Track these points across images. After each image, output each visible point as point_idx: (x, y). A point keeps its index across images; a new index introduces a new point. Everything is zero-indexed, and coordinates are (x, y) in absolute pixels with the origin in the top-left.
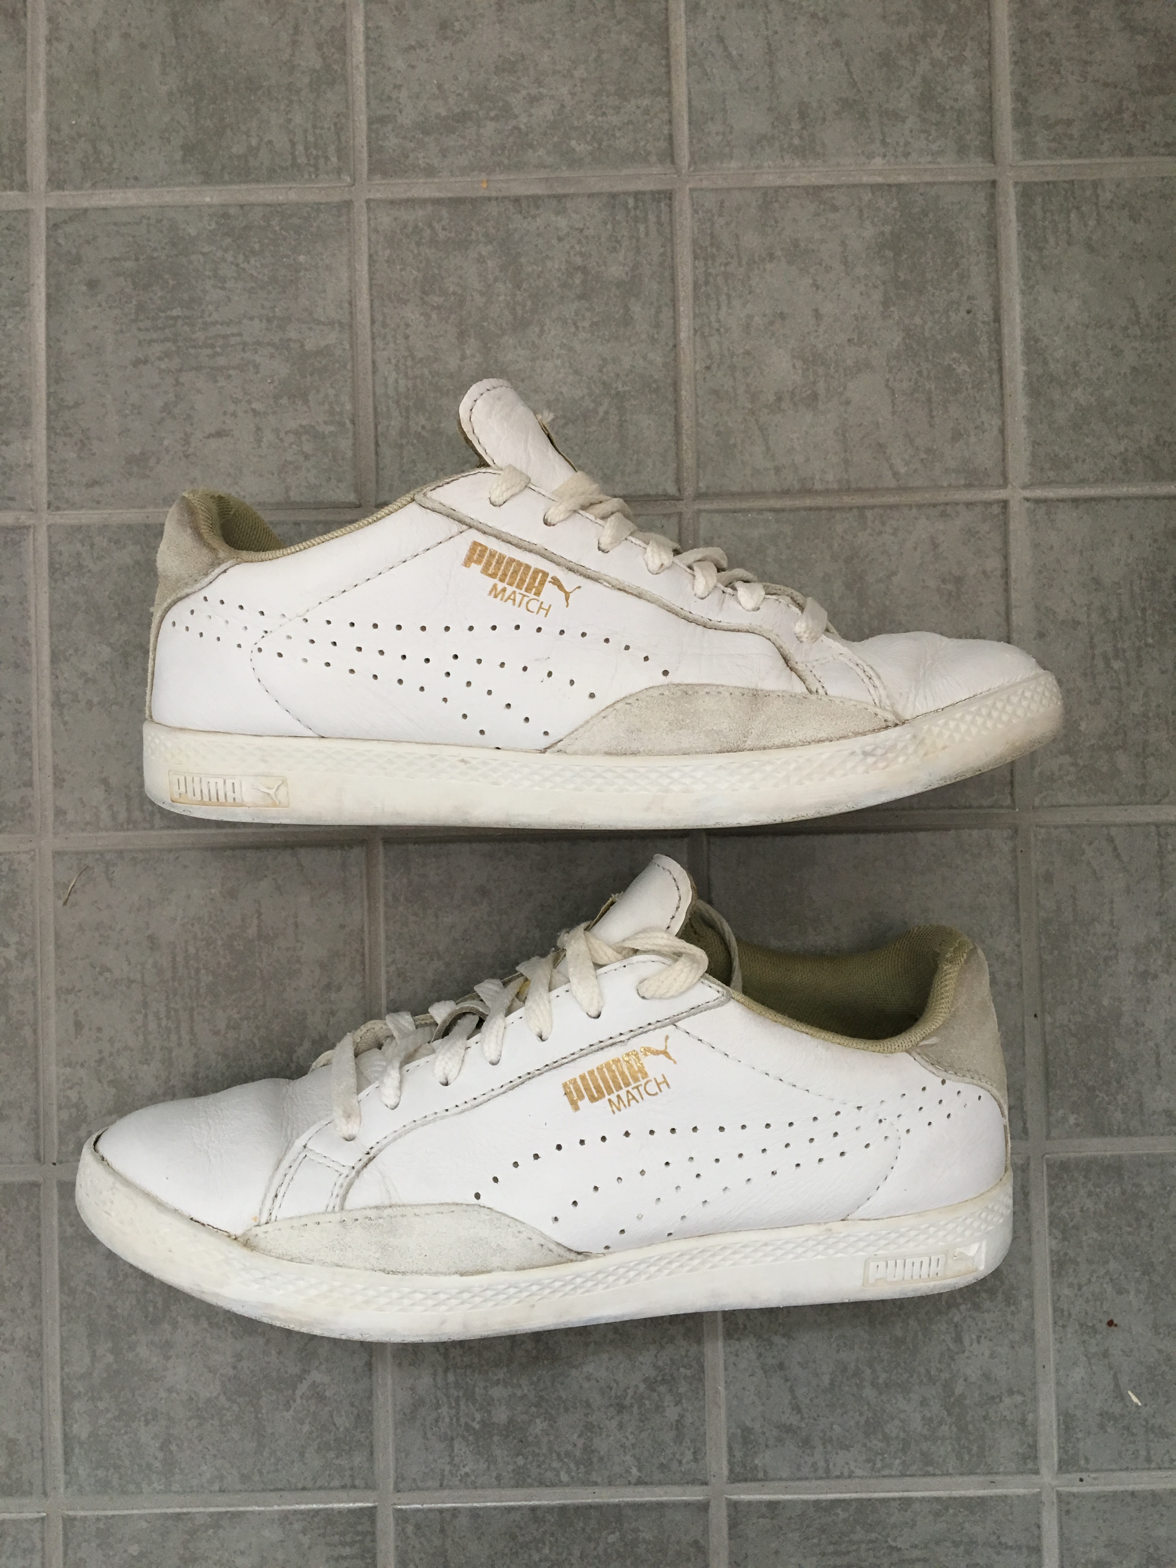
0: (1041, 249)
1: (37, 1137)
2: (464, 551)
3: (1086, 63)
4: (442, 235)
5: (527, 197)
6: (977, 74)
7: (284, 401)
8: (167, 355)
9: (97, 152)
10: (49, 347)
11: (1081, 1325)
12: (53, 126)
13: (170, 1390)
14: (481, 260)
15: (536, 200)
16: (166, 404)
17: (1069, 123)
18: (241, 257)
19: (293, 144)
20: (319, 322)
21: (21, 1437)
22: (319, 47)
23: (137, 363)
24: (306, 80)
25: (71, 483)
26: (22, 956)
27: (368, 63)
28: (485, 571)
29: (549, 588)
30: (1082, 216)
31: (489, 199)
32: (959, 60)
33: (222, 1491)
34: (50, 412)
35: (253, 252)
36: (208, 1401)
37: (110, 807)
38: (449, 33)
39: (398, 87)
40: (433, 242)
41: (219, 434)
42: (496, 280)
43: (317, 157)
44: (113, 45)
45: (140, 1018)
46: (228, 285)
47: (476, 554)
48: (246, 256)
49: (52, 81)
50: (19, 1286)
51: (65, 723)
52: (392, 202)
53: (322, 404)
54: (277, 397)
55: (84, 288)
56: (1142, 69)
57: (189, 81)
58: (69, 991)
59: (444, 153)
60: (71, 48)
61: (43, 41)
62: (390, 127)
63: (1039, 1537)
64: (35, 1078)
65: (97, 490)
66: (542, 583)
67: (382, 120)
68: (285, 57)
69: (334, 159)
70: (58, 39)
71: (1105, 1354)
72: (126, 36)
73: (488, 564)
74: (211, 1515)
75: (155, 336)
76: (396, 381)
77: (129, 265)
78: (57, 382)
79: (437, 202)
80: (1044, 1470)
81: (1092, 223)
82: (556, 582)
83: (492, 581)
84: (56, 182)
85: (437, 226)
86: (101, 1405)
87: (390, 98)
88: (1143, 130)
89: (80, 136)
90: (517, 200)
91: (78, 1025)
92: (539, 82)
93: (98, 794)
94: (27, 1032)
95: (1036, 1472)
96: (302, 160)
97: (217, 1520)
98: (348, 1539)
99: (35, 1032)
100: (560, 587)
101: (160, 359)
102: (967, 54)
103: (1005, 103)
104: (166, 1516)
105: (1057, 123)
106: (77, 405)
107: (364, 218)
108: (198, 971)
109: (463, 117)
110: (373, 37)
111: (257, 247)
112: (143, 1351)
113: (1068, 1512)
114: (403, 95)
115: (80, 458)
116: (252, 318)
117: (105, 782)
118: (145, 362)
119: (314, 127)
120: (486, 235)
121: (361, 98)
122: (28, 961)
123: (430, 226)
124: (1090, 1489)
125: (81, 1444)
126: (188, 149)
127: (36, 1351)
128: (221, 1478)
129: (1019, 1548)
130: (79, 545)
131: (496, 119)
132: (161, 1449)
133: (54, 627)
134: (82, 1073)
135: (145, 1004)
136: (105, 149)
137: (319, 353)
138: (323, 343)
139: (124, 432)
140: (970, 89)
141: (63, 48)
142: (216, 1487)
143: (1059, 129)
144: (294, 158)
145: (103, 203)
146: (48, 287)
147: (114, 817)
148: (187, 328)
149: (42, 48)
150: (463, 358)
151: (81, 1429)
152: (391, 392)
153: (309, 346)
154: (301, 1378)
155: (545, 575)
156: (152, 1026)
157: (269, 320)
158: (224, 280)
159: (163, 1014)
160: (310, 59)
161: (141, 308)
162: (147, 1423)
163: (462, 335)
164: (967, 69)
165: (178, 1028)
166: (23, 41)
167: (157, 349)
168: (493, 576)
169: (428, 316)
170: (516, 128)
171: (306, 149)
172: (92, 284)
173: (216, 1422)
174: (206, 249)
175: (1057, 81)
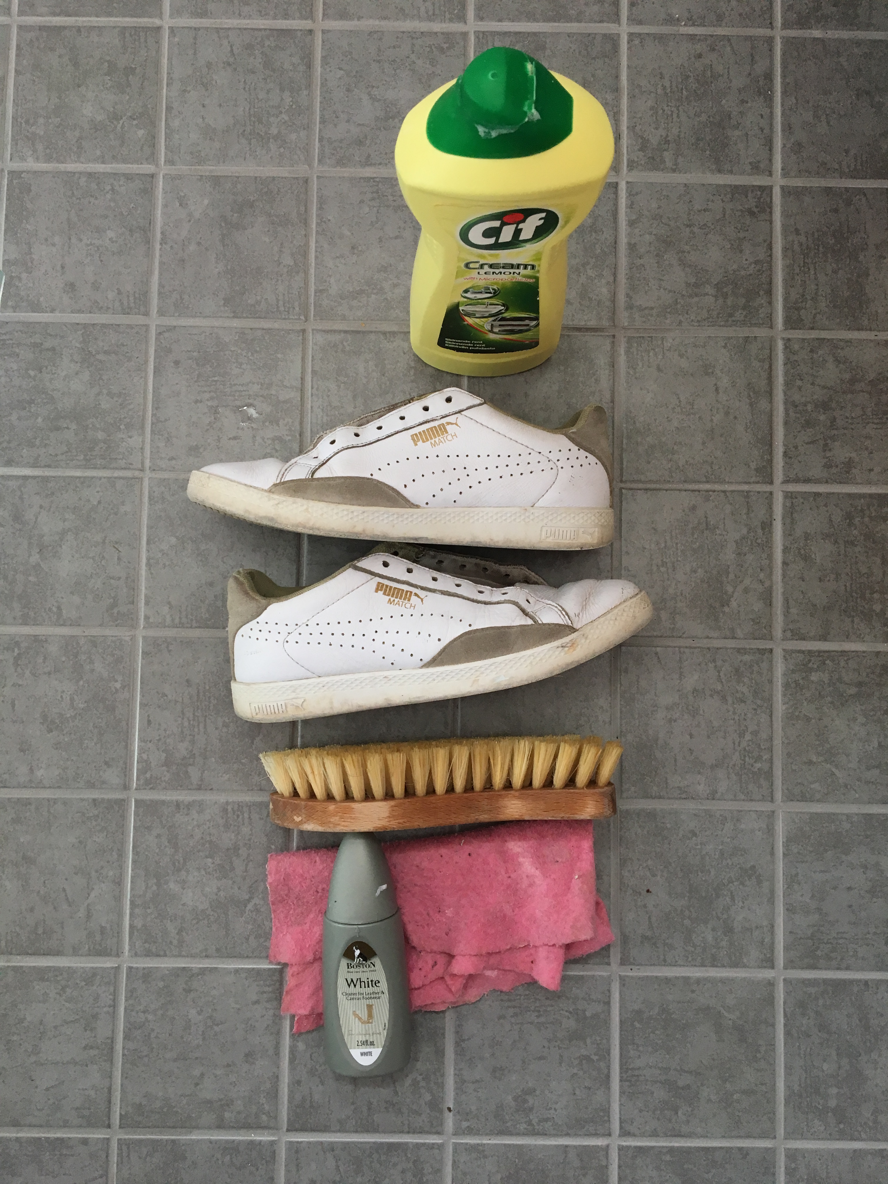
0: (635, 369)
1: (125, 776)
2: (374, 586)
3: (661, 280)
4: (348, 348)
5: (390, 332)
6: (608, 283)
7: (267, 424)
8: (212, 398)
9: (182, 299)
10: (154, 391)
11: (633, 891)
12: (161, 286)
13: (184, 905)
14: (367, 361)
15: (394, 333)
16: (210, 422)
17: (652, 308)
18: (250, 354)
19: (278, 300)
20: (286, 387)
21: (108, 926)
22: (292, 254)
23: (196, 402)
24: (285, 270)
25: (161, 458)
26: (123, 687)
27: (316, 264)
28: (384, 594)
29: (413, 598)
30: (656, 354)
31: (371, 332)
32: (601, 276)
33: (207, 956)
34: (153, 424)
35: (256, 352)
36: (203, 911)
37: (171, 616)
38: (356, 251)
39: (330, 276)
40: (343, 351)
41: (235, 438)
42: (373, 371)
43: (289, 308)
44: (192, 247)
45: (180, 719)
46: (243, 366)
47: (379, 587)
48: (252, 354)
49: (162, 263)
50: (112, 850)
51: (152, 574)
52: (324, 331)
53: (286, 425)
54: (264, 422)
55: (172, 364)
56: (688, 285)
57: (229, 267)
58: (146, 705)
59: (351, 308)
60: (171, 247)
61: (158, 244)
62: (325, 295)
63: (609, 997)
64: (126, 747)
65: (174, 462)
66: (410, 596)
67: (321, 291)
68: (276, 259)
69: (297, 309)
70: (165, 243)
71: (645, 906)
72: (199, 244)
73: (386, 590)
74: (200, 968)
75: (206, 389)
76: (322, 417)
77: (195, 354)
78: (156, 409)
79: (346, 332)
80: (612, 964)
81: (660, 357)
82: (416, 595)
83: (388, 598)
84: (161, 313)
85: (345, 343)
86: (149, 911)
87: (326, 281)
88: (687, 313)
89: (174, 290)
90: (384, 333)
91: (149, 722)
92: (397, 277)
93: (166, 609)
94: (124, 723)
95: (609, 964)
96: (282, 309)
97: (203, 971)
98: (268, 983)
99: (127, 724)
100: (418, 596)
101: (208, 400)
102: (604, 273)
103: (621, 298)
104: (179, 968)
105: (646, 308)
106: (166, 420)
107: (311, 338)
108: (209, 697)
109: (362, 292)
110: (319, 250)
111: (258, 349)
112: (172, 885)
113: (624, 985)
114: (332, 280)
115: (166, 446)
116: (254, 383)
117: (169, 603)
118: (201, 402)
119: (288, 292)
120: (369, 349)
121: (312, 280)
122: (126, 689)
123: (342, 343)
124: (636, 974)
125: (138, 931)
126: (227, 301)
127: (119, 882)
128: (206, 950)
129: (599, 1002)
130: (163, 489)
131: (376, 294)
132: (177, 934)
133: (150, 527)
134: (150, 745)
135: (183, 713)
136: (186, 297)
137: (285, 402)
138: (287, 397)
139: (189, 435)
140: (604, 290)
141: (168, 247)
142: (204, 954)
143: (646, 312)
144: (278, 307)
145: (184, 324)
146: (155, 363)
147: (173, 620)
148: (222, 387)
149: (158, 246)
150: (355, 407)
151: (139, 923)
152: (319, 422)
153: (281, 398)
154: (249, 900)
155: (411, 592)
156: (186, 724)
157: (262, 385)
158: (241, 364)
159: (191, 718)
160: (288, 261)
161: (199, 375)
162: (171, 921)
163: (355, 397)
164: (604, 281)
165: (198, 725)
166: (148, 242)
167: (207, 396)
168: (388, 595)
169: (339, 386)
170: (386, 299)
171: (284, 304)
172: (177, 363)
173: (206, 922)
174: (233, 349)
175: (647, 288)
